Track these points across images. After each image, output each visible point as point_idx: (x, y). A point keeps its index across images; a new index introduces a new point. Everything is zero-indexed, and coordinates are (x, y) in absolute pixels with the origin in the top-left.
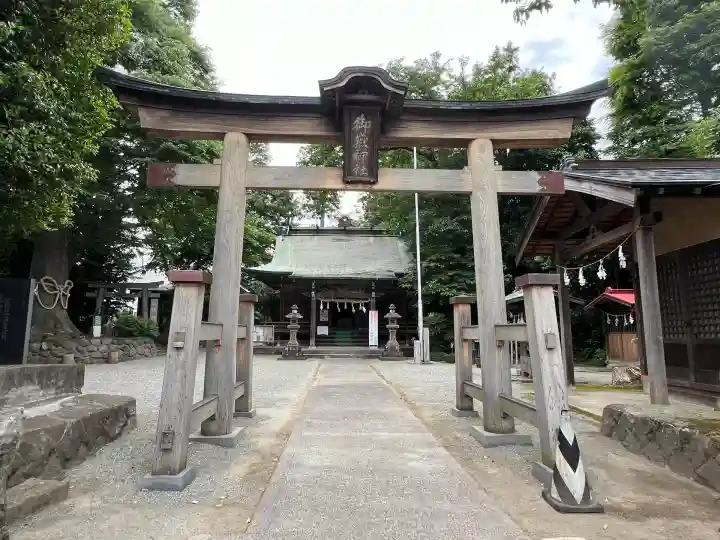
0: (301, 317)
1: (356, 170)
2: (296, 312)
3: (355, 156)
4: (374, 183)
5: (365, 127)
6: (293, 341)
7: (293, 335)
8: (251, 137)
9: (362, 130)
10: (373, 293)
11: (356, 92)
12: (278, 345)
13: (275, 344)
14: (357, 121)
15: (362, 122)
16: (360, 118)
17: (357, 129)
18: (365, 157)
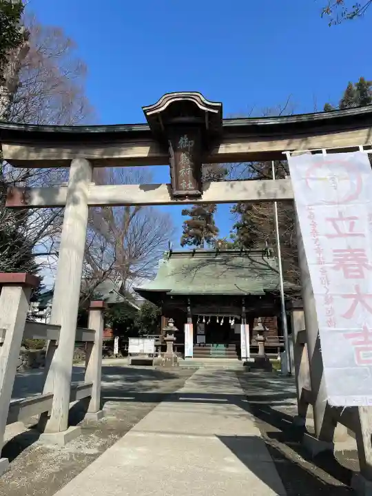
0: (176, 329)
1: (183, 185)
2: (172, 325)
3: (182, 172)
4: (199, 196)
5: (188, 145)
7: (170, 346)
8: (94, 163)
10: (244, 308)
11: (178, 115)
12: (159, 356)
13: (157, 355)
14: (181, 142)
15: (186, 142)
16: (183, 138)
17: (181, 148)
18: (190, 172)
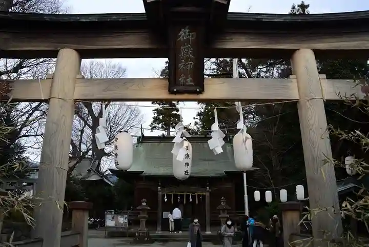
0: (149, 208)
1: (182, 80)
2: (144, 204)
3: (181, 66)
4: (201, 92)
5: (190, 37)
6: (143, 228)
7: (143, 223)
9: (188, 41)
10: (208, 188)
13: (129, 229)
14: (182, 33)
15: (187, 33)
16: (185, 30)
17: (182, 40)
18: (190, 67)
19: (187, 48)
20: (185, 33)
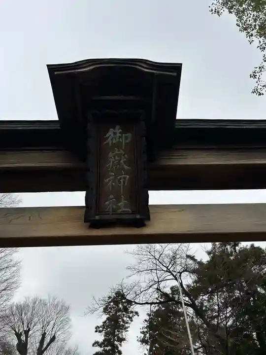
1: (110, 204)
3: (109, 181)
5: (122, 141)
14: (110, 134)
15: (118, 135)
16: (114, 129)
17: (110, 143)
18: (124, 183)
19: (120, 155)
20: (115, 134)
